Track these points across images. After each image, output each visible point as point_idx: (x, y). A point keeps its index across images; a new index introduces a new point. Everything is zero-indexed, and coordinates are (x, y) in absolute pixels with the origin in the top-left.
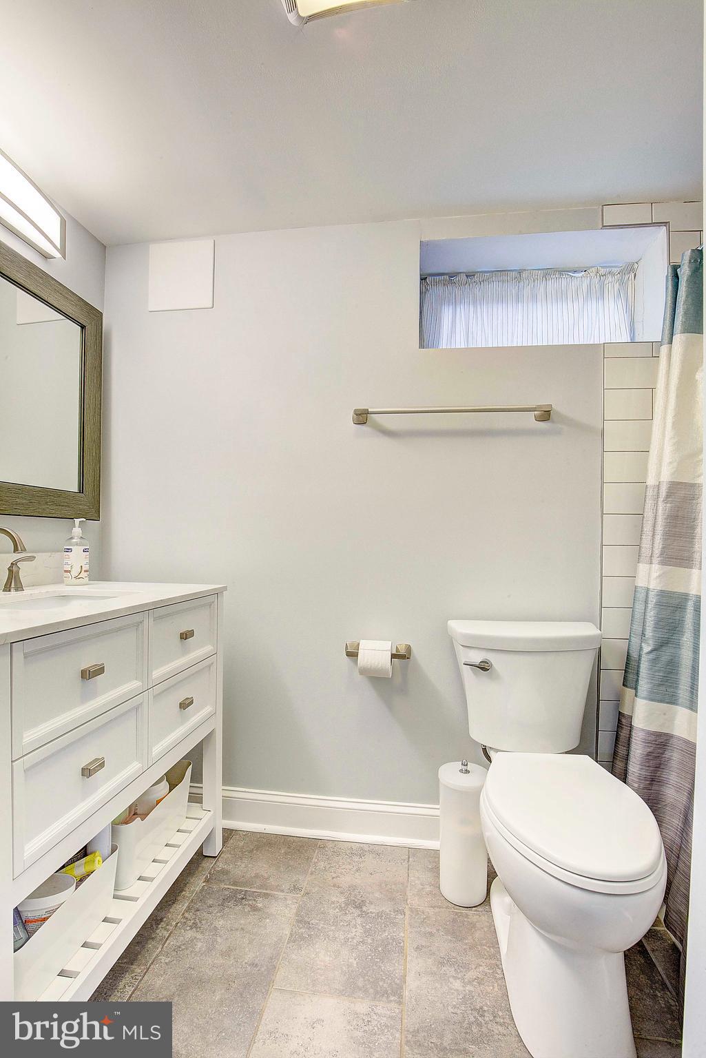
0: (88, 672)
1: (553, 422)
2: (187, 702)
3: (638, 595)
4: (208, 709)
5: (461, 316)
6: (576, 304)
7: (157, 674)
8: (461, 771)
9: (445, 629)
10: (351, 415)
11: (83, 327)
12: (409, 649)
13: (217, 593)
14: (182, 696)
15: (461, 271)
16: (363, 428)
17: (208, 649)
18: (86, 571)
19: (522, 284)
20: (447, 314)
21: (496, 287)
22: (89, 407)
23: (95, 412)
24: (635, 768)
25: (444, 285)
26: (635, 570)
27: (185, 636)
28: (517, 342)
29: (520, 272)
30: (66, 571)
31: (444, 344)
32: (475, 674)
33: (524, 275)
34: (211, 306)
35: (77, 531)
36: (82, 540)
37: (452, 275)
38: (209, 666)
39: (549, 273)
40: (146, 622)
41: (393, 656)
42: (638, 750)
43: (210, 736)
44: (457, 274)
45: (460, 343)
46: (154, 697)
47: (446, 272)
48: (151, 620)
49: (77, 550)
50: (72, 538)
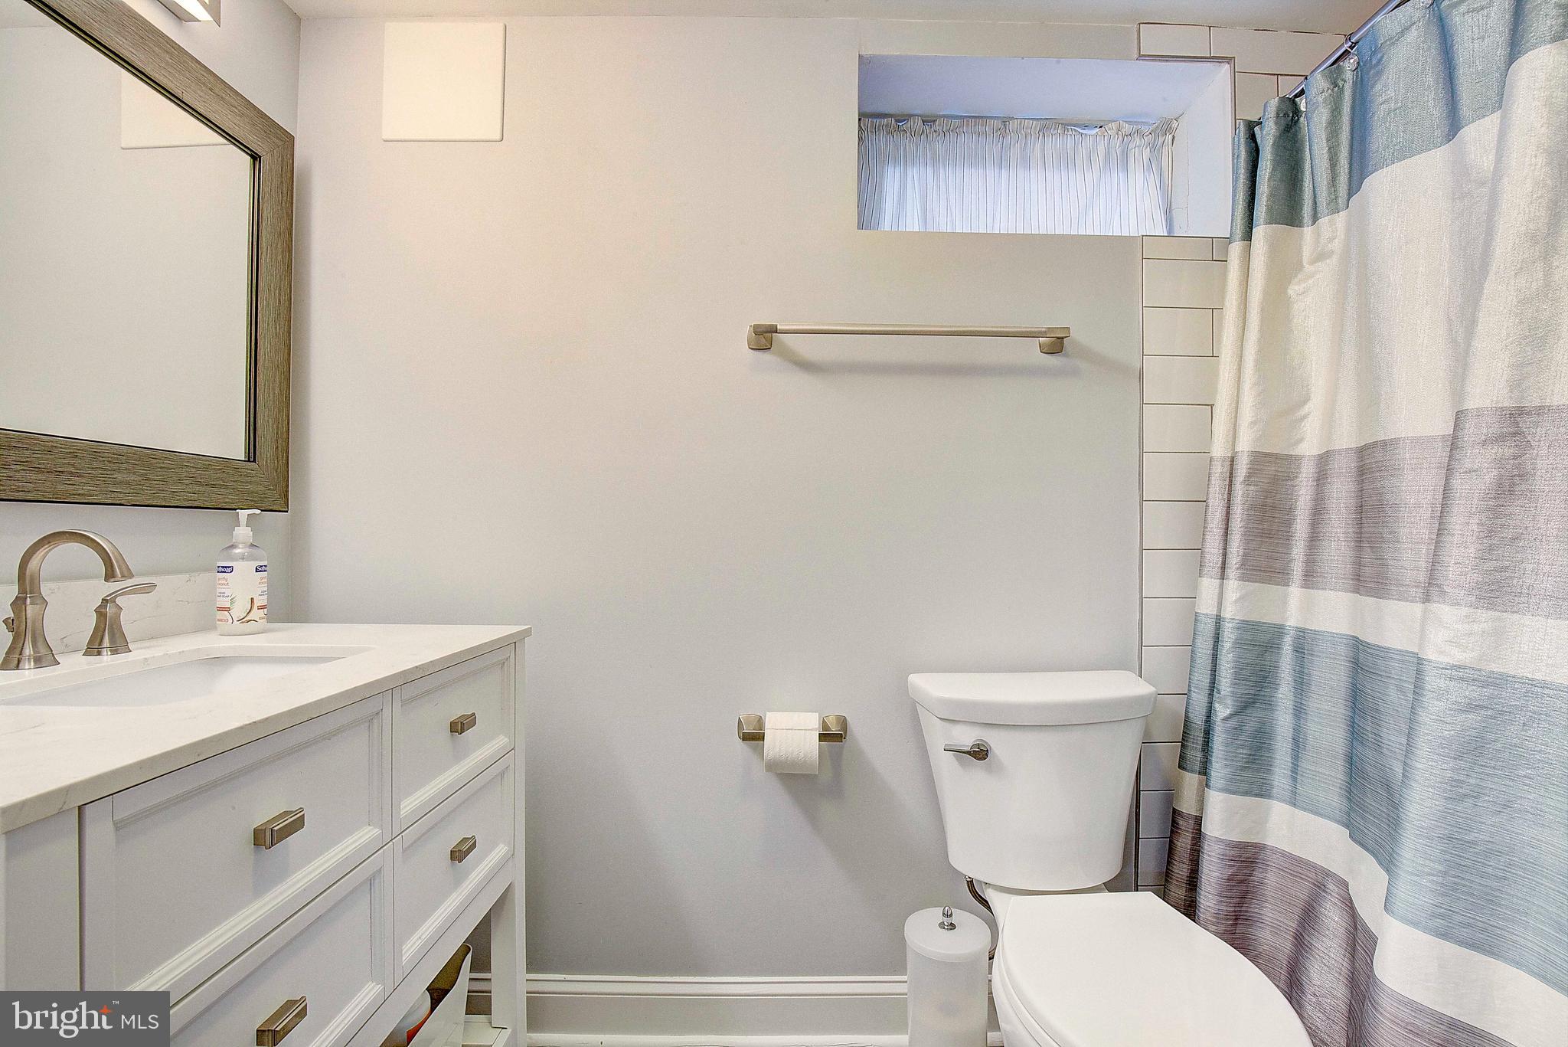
0: (268, 833)
1: (1067, 356)
2: (464, 848)
3: (1201, 627)
4: (501, 850)
5: (914, 188)
6: (1088, 175)
7: (409, 805)
8: (942, 925)
9: (903, 687)
10: (746, 332)
11: (255, 158)
12: (843, 722)
13: (514, 643)
14: (452, 838)
15: (916, 112)
16: (765, 356)
17: (501, 742)
18: (261, 608)
19: (1007, 141)
20: (892, 179)
21: (968, 143)
22: (268, 304)
23: (279, 314)
24: (1209, 898)
25: (888, 133)
26: (1195, 587)
27: (459, 727)
28: (1001, 227)
29: (1005, 121)
30: (220, 609)
31: (887, 224)
32: (962, 764)
33: (1012, 125)
34: (498, 137)
35: (243, 532)
36: (254, 551)
37: (901, 118)
38: (502, 774)
39: (1050, 125)
40: (387, 712)
41: (823, 737)
42: (1213, 872)
43: (502, 903)
44: (907, 117)
45: (913, 224)
46: (404, 851)
47: (892, 111)
48: (397, 705)
49: (244, 570)
50: (233, 546)
